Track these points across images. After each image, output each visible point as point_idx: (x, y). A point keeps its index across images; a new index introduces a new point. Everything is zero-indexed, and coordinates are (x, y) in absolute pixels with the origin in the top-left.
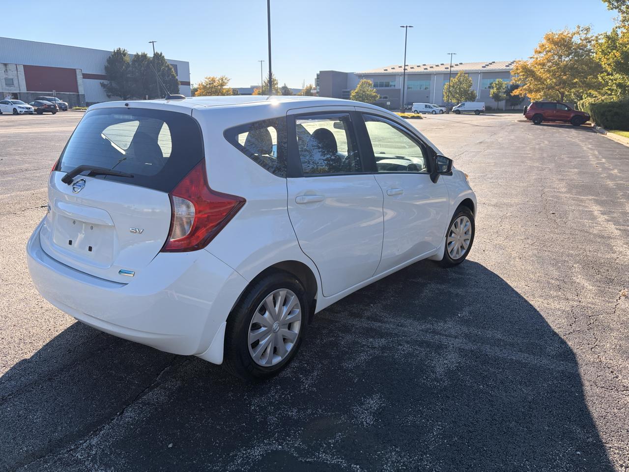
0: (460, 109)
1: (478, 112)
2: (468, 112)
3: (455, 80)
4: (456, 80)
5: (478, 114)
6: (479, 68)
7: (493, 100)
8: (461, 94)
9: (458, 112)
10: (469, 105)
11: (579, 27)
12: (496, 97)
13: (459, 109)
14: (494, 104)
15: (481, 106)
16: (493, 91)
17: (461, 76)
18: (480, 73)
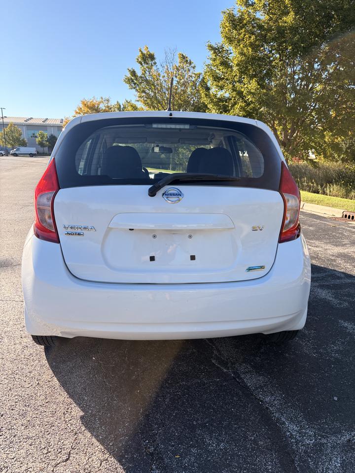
0: (17, 152)
1: (32, 155)
2: (24, 155)
3: (7, 129)
4: (9, 130)
5: (32, 157)
6: (22, 121)
7: (40, 146)
8: (14, 140)
9: (15, 155)
10: (23, 150)
11: (102, 98)
12: (41, 144)
13: (15, 152)
14: (41, 150)
15: (33, 150)
16: (38, 139)
17: (11, 126)
18: (24, 125)
